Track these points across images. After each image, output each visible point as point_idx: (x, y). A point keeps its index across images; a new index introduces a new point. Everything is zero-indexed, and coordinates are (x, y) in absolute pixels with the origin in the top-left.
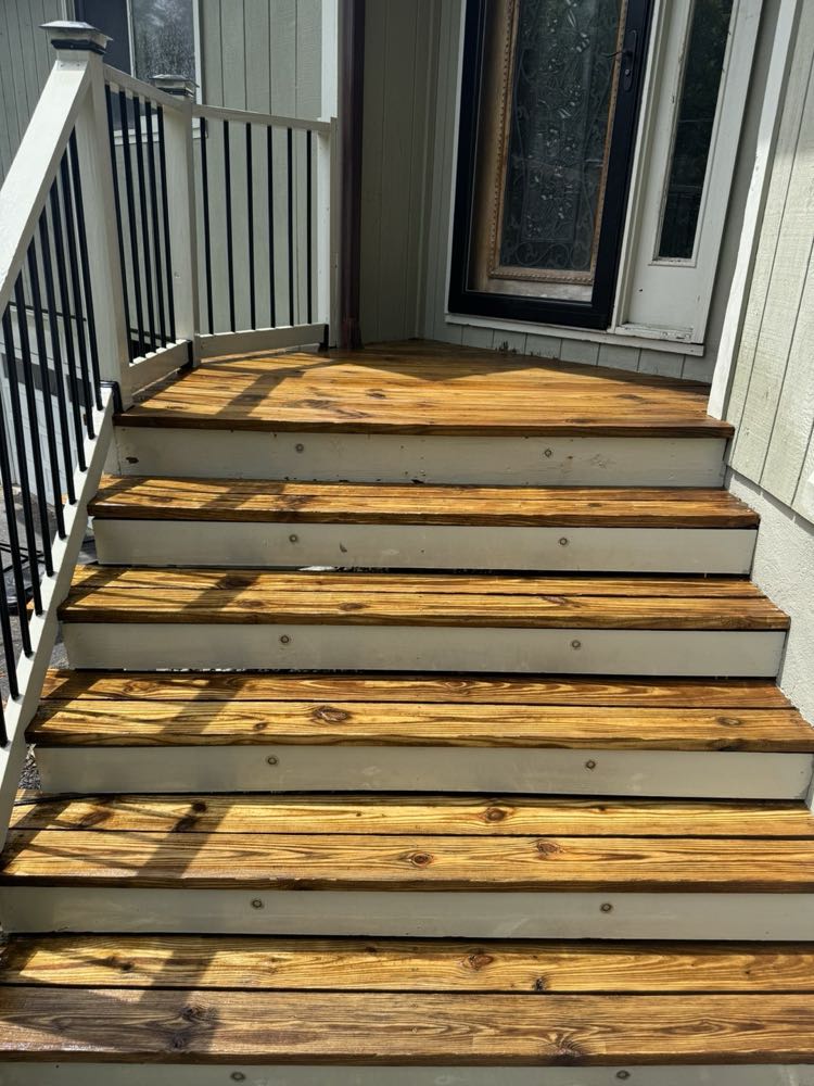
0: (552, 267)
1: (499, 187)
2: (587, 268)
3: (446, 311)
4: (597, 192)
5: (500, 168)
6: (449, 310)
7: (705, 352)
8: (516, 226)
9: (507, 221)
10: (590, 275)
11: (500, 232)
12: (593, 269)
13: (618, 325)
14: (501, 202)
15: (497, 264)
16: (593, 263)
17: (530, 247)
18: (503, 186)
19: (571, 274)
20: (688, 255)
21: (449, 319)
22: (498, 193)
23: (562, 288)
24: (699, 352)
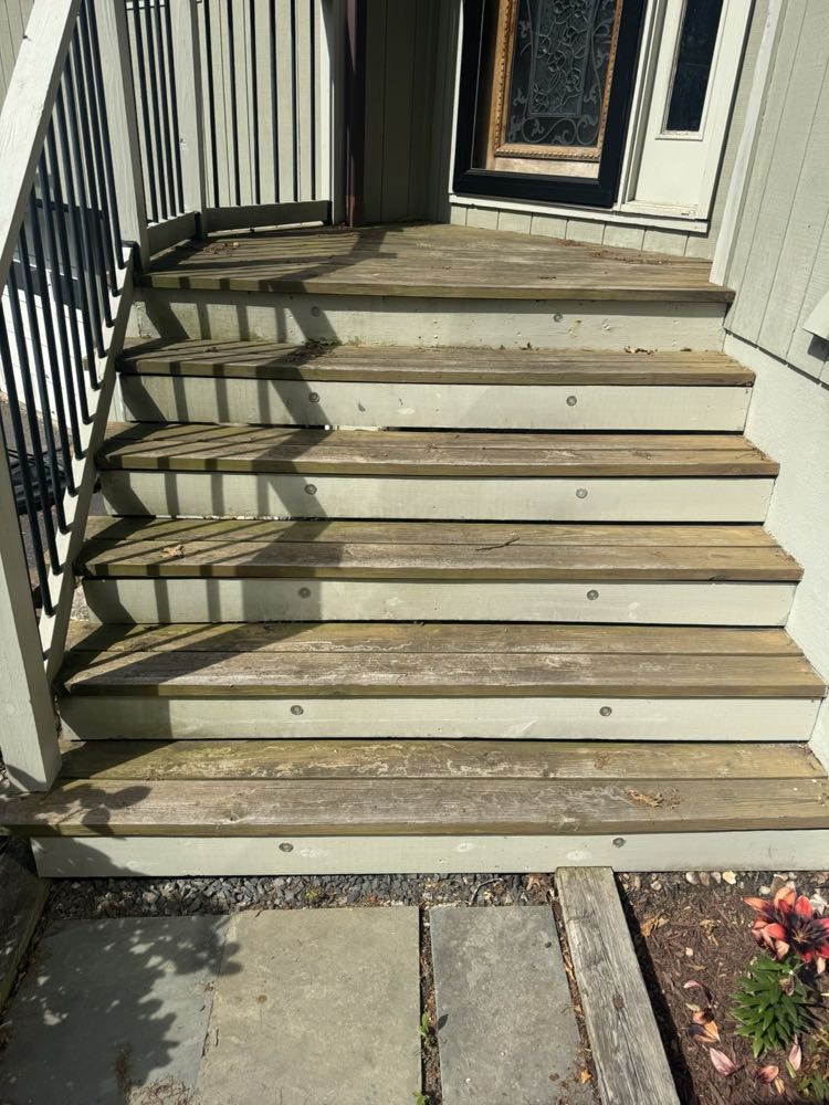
0: (557, 143)
1: (506, 57)
2: (594, 144)
3: (451, 190)
4: (606, 62)
5: (507, 37)
6: (454, 189)
7: (709, 228)
8: (523, 101)
9: (513, 94)
10: (596, 151)
11: (506, 107)
12: (600, 144)
13: (623, 203)
14: (508, 74)
15: (503, 140)
16: (601, 138)
17: (537, 123)
18: (510, 55)
19: (578, 151)
20: (696, 128)
21: (453, 199)
22: (505, 64)
23: (569, 165)
24: (702, 228)
